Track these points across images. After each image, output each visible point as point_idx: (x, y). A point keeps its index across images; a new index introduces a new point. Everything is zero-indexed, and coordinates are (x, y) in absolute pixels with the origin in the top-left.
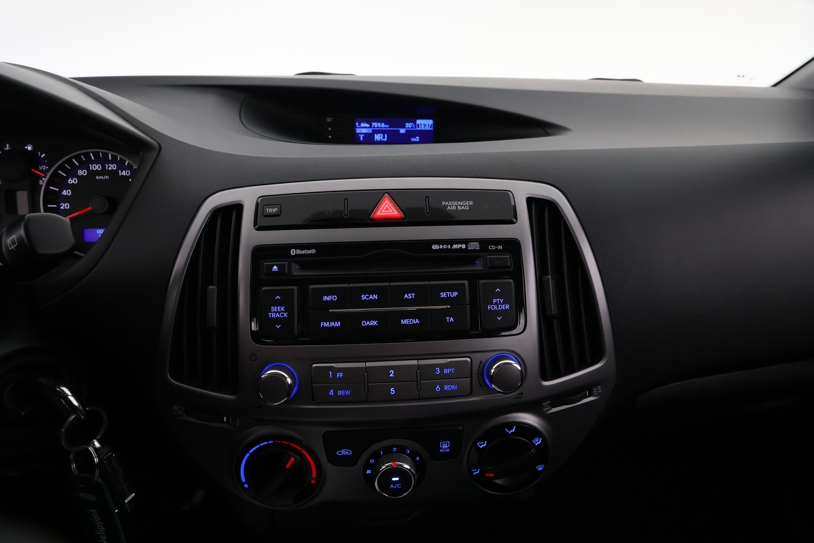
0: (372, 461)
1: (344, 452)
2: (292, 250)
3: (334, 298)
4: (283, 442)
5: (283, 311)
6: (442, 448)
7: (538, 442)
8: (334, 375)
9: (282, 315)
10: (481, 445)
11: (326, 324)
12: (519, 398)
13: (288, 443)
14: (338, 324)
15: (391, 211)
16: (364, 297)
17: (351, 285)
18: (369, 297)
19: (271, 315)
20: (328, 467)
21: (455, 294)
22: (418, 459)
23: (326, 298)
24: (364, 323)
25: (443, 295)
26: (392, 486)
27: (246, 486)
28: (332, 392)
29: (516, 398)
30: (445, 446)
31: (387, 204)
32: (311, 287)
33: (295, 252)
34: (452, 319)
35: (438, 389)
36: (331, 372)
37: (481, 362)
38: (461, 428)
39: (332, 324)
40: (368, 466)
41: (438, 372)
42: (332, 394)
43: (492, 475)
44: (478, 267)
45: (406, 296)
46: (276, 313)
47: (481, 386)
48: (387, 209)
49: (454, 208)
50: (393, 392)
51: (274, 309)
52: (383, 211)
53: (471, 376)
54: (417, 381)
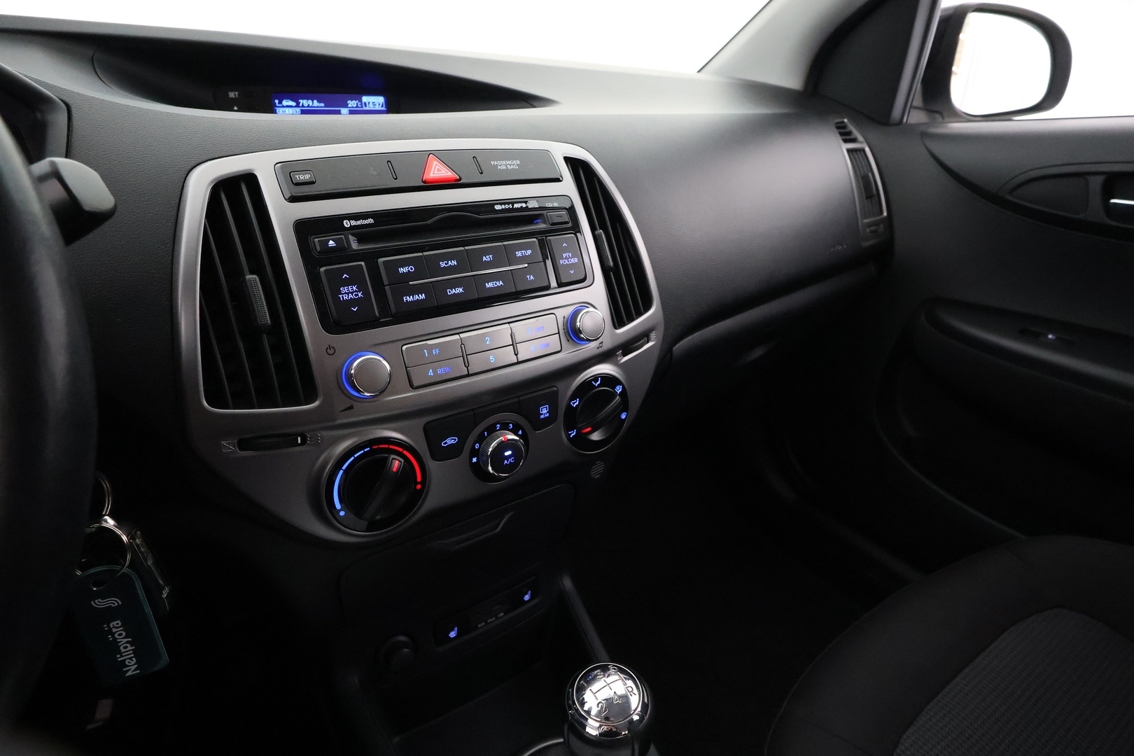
0: (477, 446)
1: (450, 441)
2: (345, 221)
3: (411, 269)
4: (380, 446)
5: (356, 291)
6: (542, 414)
7: (619, 389)
8: (430, 353)
9: (356, 295)
10: (574, 403)
11: (410, 299)
12: (601, 347)
13: (387, 446)
14: (422, 297)
15: (444, 172)
16: (443, 264)
17: (425, 253)
18: (448, 264)
19: (343, 297)
20: (432, 465)
21: (529, 252)
22: (520, 432)
23: (402, 270)
24: (450, 292)
25: (519, 254)
26: (506, 462)
27: (342, 513)
28: (431, 373)
29: (598, 348)
30: (544, 411)
31: (436, 165)
32: (381, 260)
33: (349, 223)
34: (532, 277)
35: (533, 349)
36: (425, 351)
37: (564, 317)
38: (556, 389)
39: (416, 297)
40: (474, 453)
42: (432, 374)
43: (589, 429)
44: (542, 226)
45: (484, 259)
46: (348, 294)
47: (568, 341)
48: (437, 171)
49: (505, 167)
50: (492, 360)
51: (344, 290)
52: (434, 173)
53: (559, 333)
54: (512, 345)
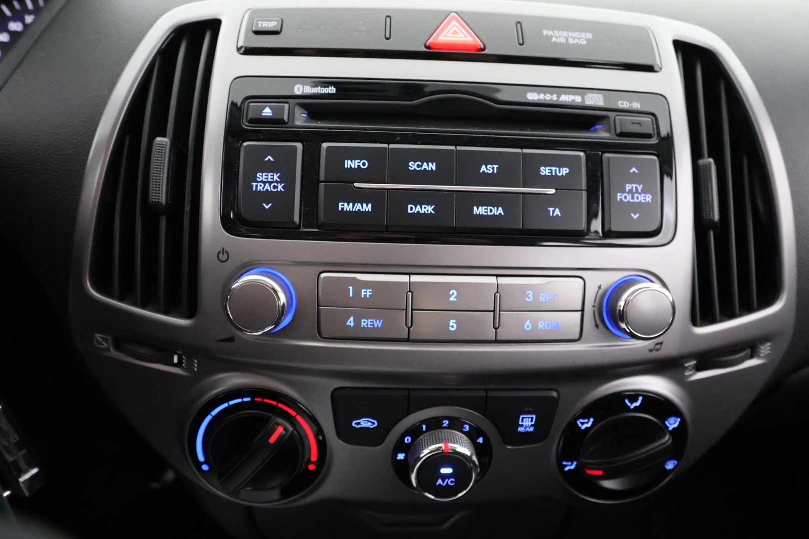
0: (407, 440)
1: (366, 423)
2: (297, 87)
3: (363, 164)
4: (265, 401)
5: (277, 182)
6: (522, 426)
7: (673, 423)
8: (357, 292)
9: (275, 187)
10: (583, 423)
11: (348, 207)
12: (657, 350)
13: (275, 403)
14: (367, 208)
15: (461, 35)
16: (413, 166)
17: (392, 146)
18: (421, 166)
19: (257, 186)
20: (337, 445)
21: (565, 171)
22: (480, 440)
23: (349, 164)
24: (412, 209)
25: (545, 171)
26: (440, 482)
27: (205, 467)
28: (351, 322)
29: (651, 351)
30: (527, 423)
31: (454, 25)
32: (325, 145)
33: (301, 89)
34: (557, 212)
35: (528, 326)
36: (351, 288)
37: (600, 287)
38: (555, 394)
39: (358, 207)
40: (401, 446)
41: (529, 298)
42: (352, 324)
43: (600, 473)
44: (601, 134)
45: (483, 168)
46: (265, 183)
47: (597, 326)
48: (453, 33)
49: (563, 40)
50: (453, 327)
51: (262, 177)
52: (448, 35)
53: (582, 310)
54: (494, 311)
